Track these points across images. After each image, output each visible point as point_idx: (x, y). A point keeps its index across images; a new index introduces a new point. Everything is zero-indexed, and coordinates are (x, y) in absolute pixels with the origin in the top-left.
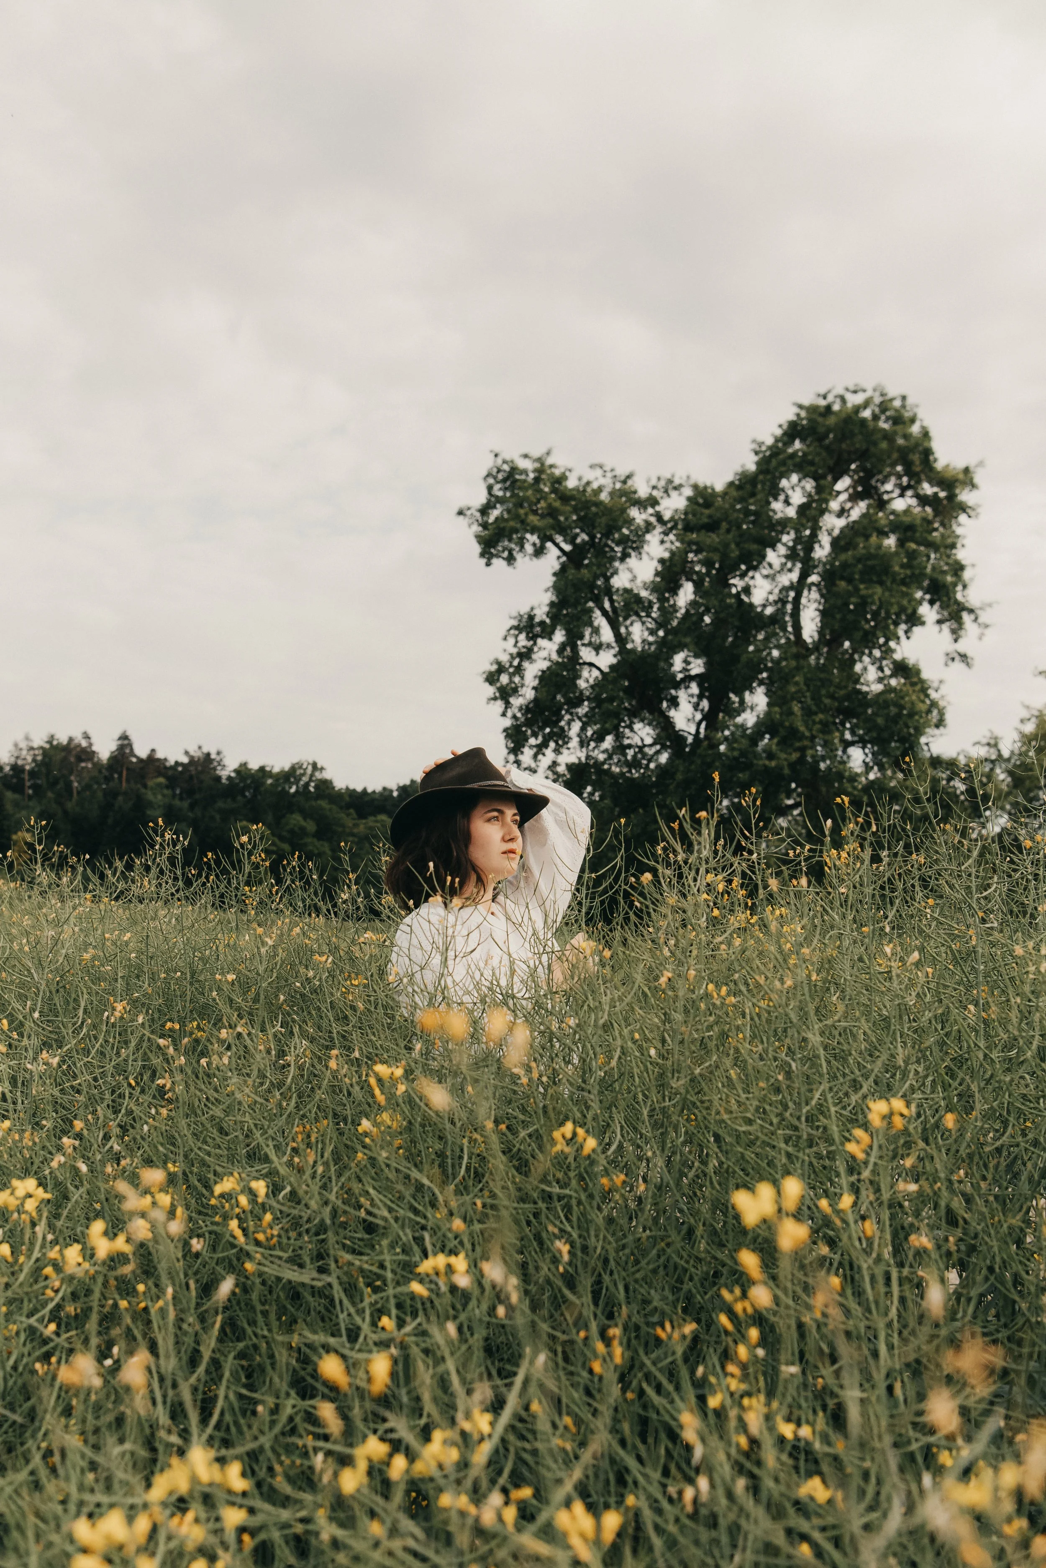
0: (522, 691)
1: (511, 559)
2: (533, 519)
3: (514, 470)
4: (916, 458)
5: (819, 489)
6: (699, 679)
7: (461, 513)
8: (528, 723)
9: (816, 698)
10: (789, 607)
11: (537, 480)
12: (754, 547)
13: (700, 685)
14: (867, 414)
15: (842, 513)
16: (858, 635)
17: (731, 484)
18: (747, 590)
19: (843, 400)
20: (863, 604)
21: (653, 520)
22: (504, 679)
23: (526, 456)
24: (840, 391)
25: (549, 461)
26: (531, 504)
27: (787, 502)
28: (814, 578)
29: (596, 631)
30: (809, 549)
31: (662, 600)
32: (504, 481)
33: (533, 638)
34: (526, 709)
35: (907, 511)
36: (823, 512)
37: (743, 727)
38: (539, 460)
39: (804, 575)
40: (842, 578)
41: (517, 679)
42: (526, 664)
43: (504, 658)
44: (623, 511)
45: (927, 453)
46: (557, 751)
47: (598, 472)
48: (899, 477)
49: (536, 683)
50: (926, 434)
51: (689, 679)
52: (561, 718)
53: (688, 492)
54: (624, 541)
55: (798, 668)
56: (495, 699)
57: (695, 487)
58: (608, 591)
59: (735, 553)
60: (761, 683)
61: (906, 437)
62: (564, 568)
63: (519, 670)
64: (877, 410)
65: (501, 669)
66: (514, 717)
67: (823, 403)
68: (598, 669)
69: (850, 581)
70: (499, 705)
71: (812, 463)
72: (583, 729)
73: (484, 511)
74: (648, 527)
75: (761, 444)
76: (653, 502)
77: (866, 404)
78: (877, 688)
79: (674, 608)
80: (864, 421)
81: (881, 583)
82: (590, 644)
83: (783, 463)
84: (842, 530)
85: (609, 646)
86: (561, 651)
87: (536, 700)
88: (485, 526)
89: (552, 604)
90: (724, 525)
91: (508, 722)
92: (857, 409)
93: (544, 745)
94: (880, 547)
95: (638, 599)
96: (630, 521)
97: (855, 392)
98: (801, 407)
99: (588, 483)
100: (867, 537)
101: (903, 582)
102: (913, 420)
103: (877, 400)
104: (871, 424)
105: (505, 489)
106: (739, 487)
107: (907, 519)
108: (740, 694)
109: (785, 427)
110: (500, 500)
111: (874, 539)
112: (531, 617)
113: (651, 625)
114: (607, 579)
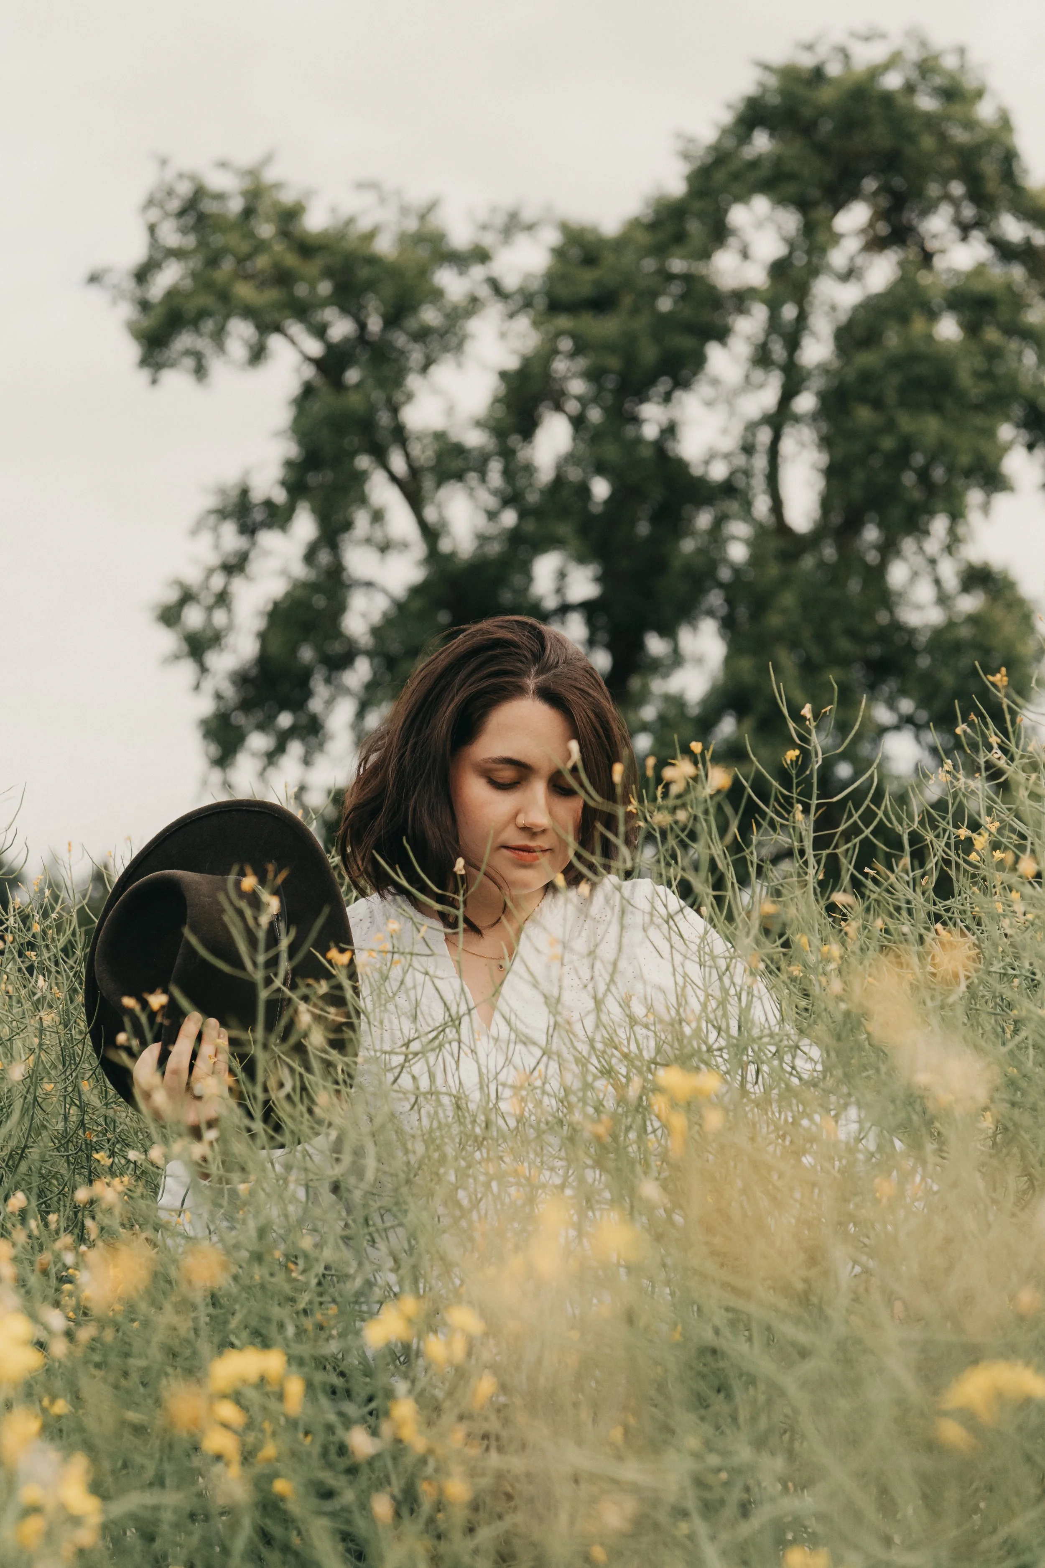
0: (230, 640)
1: (200, 371)
2: (244, 291)
3: (199, 193)
4: (989, 167)
5: (809, 229)
6: (589, 608)
7: (94, 279)
8: (246, 705)
9: (823, 638)
10: (760, 463)
11: (248, 212)
12: (685, 342)
13: (590, 622)
14: (893, 81)
15: (850, 275)
16: (896, 513)
17: (635, 224)
18: (670, 430)
19: (845, 55)
20: (906, 448)
21: (484, 292)
22: (193, 617)
23: (223, 165)
24: (838, 37)
25: (270, 175)
26: (241, 260)
27: (745, 255)
28: (805, 403)
29: (378, 516)
30: (793, 343)
31: (507, 454)
32: (182, 213)
33: (249, 530)
34: (241, 679)
35: (980, 270)
36: (814, 271)
37: (677, 702)
38: (253, 173)
39: (788, 394)
40: (863, 399)
41: (220, 618)
42: (238, 585)
43: (193, 576)
44: (424, 272)
45: (1009, 157)
46: (307, 761)
47: (368, 199)
48: (955, 203)
49: (258, 624)
50: (1005, 123)
51: (565, 609)
52: (308, 694)
53: (551, 237)
54: (422, 335)
55: (785, 581)
56: (177, 657)
57: (565, 228)
58: (400, 434)
59: (649, 354)
60: (711, 613)
61: (970, 124)
62: (308, 391)
63: (223, 599)
64: (914, 75)
65: (187, 597)
66: (219, 696)
67: (807, 61)
68: (384, 591)
69: (877, 404)
70: (187, 669)
71: (791, 176)
72: (361, 714)
73: (142, 275)
74: (474, 304)
75: (691, 140)
76: (482, 256)
77: (893, 61)
78: (934, 616)
79: (529, 469)
80: (887, 99)
81: (937, 408)
82: (368, 541)
83: (736, 176)
84: (856, 309)
85: (405, 546)
86: (310, 557)
87: (263, 660)
88: (145, 305)
89: (289, 464)
90: (627, 300)
91: (205, 706)
92: (875, 72)
93: (280, 749)
94: (929, 338)
95: (459, 450)
96: (437, 294)
97: (867, 39)
98: (767, 68)
99: (350, 221)
100: (904, 319)
101: (979, 408)
102: (979, 94)
103: (913, 54)
104: (902, 101)
105: (184, 231)
106: (653, 226)
107: (979, 286)
108: (668, 631)
109: (741, 106)
110: (178, 254)
111: (918, 325)
112: (245, 492)
113: (492, 502)
114: (395, 410)
